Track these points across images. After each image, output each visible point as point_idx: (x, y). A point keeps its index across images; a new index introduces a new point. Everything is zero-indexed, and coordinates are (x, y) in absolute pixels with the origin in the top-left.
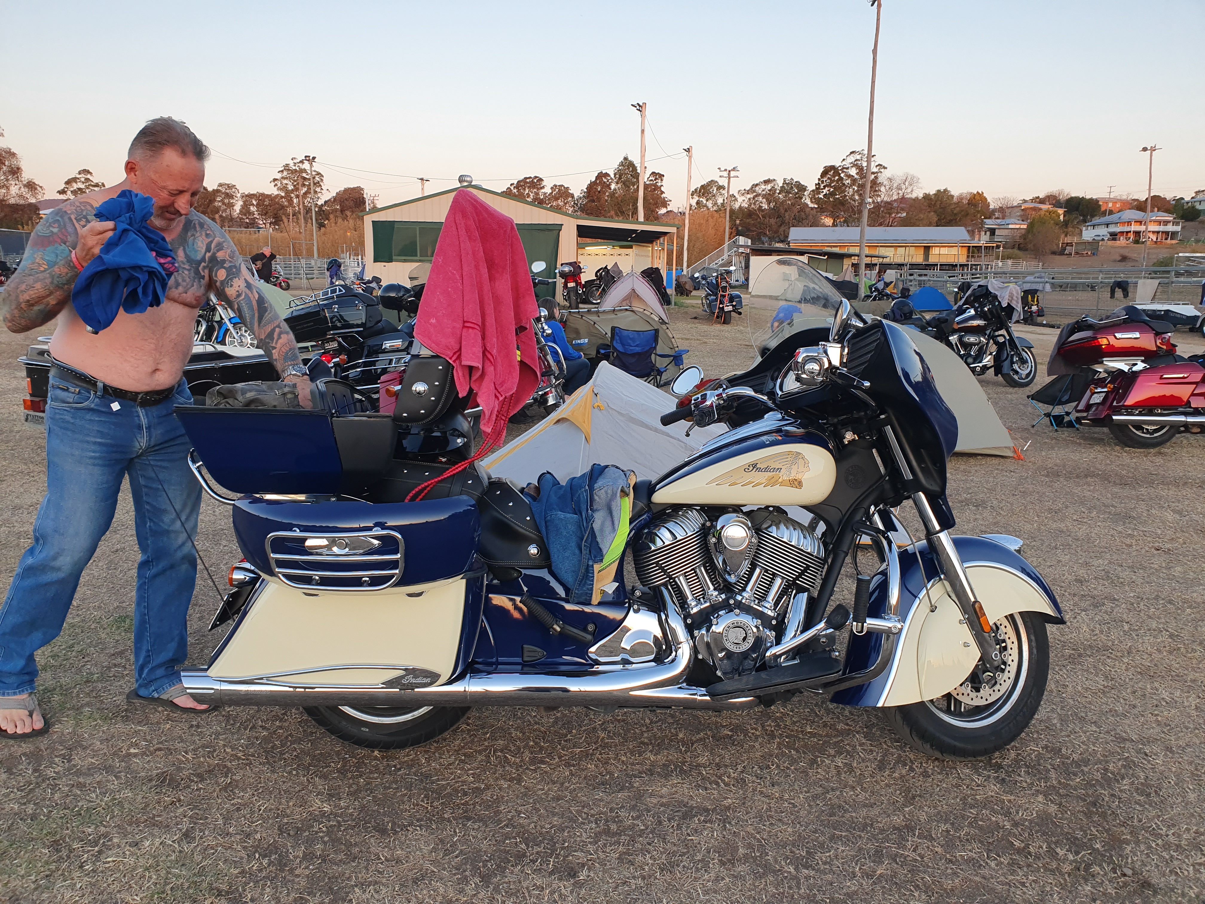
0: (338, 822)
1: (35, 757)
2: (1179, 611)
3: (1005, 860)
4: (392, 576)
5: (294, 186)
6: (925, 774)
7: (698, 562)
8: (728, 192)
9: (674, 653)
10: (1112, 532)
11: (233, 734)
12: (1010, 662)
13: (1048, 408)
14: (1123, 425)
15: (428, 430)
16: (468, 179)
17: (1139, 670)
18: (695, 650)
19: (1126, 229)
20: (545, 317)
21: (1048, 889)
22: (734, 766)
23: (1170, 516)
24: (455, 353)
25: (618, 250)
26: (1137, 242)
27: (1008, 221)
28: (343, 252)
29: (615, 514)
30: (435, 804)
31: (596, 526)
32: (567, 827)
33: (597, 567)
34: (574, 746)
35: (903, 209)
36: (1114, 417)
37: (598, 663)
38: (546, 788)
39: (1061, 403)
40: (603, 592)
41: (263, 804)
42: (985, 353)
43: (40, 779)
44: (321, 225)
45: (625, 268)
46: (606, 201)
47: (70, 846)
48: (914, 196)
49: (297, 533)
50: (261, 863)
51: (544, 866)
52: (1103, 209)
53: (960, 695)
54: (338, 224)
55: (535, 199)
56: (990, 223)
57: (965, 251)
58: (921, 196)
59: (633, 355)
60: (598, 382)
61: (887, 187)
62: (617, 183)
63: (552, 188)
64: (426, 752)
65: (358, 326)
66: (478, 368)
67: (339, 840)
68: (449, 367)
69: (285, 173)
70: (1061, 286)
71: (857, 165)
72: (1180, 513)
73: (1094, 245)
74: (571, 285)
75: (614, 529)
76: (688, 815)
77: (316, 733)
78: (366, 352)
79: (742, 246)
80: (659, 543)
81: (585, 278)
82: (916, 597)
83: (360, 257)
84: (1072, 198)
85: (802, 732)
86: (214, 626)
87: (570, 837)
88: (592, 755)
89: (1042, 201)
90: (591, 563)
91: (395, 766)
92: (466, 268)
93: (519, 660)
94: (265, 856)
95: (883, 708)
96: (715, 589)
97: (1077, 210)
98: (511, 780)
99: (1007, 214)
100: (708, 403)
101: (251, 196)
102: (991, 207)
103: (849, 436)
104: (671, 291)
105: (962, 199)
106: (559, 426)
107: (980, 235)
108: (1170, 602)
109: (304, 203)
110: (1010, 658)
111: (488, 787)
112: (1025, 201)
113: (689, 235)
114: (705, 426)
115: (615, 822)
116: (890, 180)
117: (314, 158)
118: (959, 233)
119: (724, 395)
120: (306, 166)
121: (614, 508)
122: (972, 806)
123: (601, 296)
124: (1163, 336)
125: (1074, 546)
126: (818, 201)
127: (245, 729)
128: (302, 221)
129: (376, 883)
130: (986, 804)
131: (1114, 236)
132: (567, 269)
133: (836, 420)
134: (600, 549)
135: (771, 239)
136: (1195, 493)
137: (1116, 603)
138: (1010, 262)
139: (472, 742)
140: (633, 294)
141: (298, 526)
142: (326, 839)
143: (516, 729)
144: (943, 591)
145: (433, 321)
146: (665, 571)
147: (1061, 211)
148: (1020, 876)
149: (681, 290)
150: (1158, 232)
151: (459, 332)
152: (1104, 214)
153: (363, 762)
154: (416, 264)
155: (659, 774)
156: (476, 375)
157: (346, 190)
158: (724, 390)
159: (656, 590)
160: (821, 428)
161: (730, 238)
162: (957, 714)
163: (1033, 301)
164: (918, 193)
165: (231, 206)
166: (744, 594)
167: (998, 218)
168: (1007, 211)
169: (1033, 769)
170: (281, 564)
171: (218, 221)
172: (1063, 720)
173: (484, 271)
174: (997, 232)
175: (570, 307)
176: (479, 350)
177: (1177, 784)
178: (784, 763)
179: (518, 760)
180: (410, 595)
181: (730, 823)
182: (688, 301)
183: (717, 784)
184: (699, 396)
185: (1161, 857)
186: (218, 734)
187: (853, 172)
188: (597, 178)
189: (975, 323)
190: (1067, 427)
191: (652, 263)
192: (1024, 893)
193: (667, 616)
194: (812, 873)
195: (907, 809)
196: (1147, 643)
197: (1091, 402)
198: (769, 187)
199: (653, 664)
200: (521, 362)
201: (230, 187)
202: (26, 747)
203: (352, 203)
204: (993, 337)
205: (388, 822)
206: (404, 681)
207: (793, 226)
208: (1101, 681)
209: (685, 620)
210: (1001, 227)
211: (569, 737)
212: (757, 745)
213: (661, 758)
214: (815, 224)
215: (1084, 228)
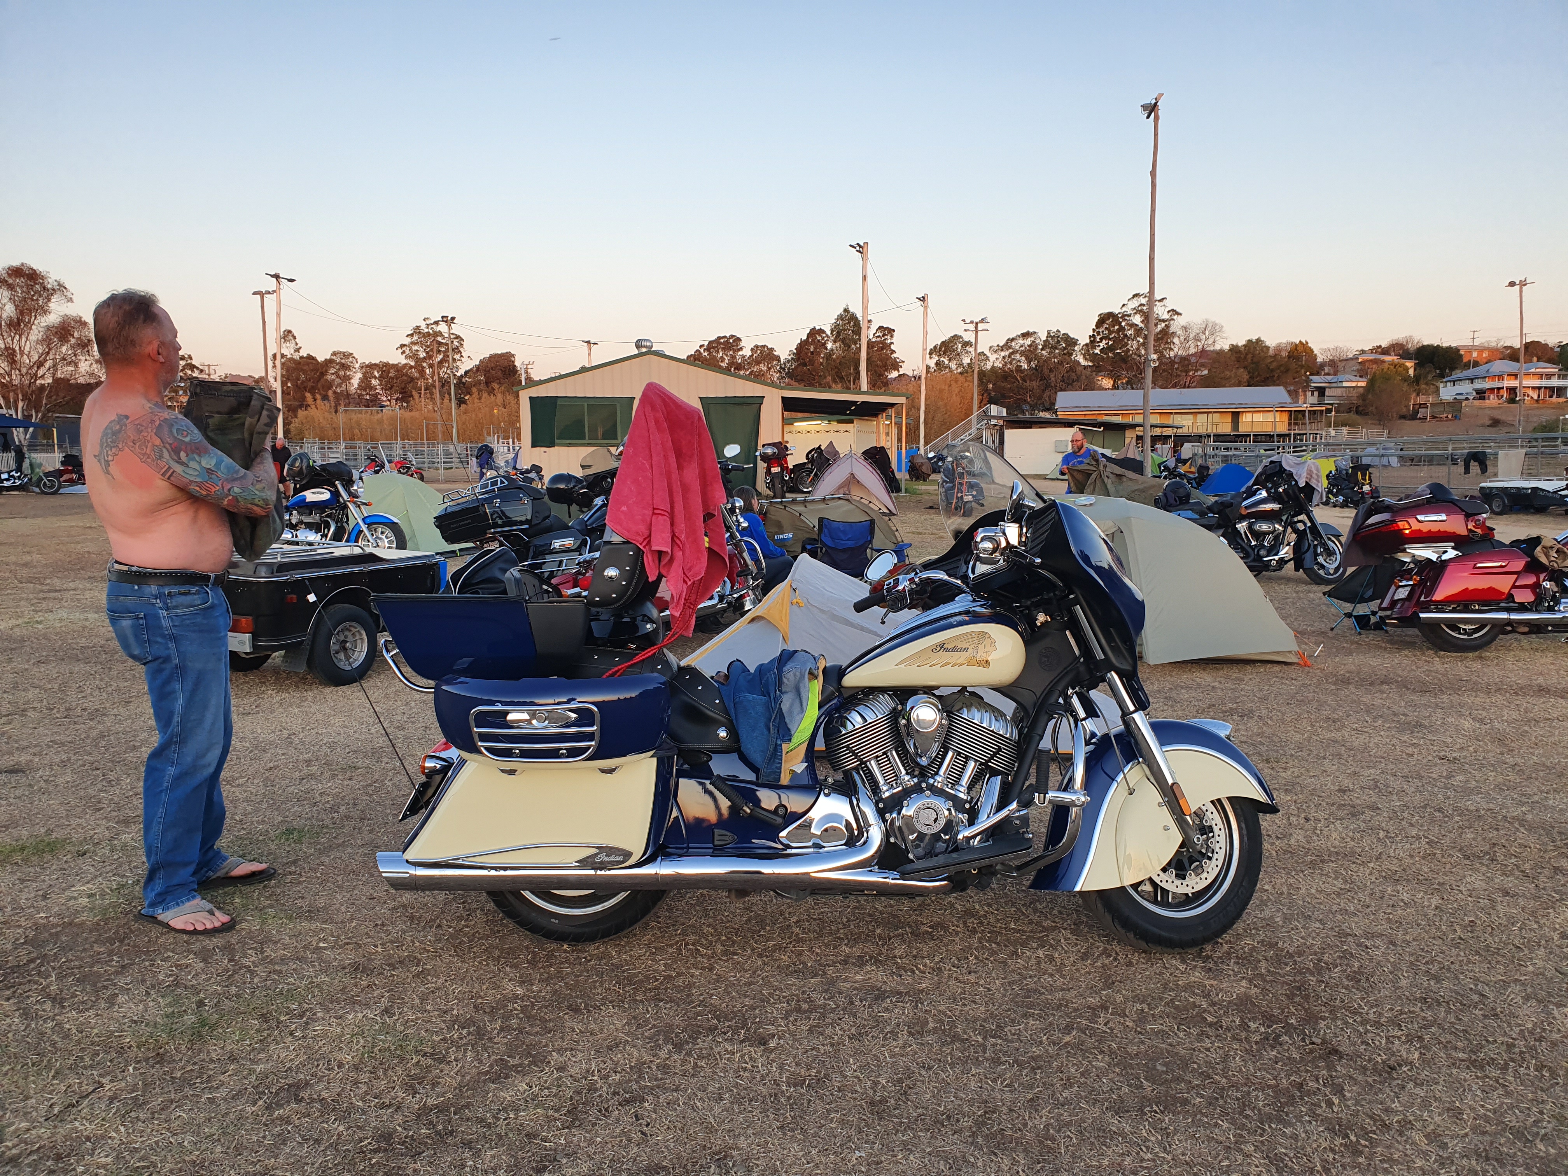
0: (532, 1002)
1: (228, 949)
2: (1446, 819)
3: (1194, 1031)
4: (588, 748)
5: (427, 353)
6: (1130, 964)
7: (889, 745)
8: (976, 350)
9: (865, 834)
10: (1395, 741)
11: (419, 931)
12: (1217, 850)
13: (1348, 607)
14: (1435, 624)
15: (618, 615)
16: (648, 344)
17: (1384, 874)
18: (887, 835)
19: (1497, 384)
20: (740, 508)
21: (1232, 1053)
22: (931, 957)
23: (1467, 724)
24: (645, 539)
25: (835, 426)
26: (1512, 401)
27: (1341, 377)
28: (489, 434)
29: (803, 695)
30: (627, 989)
31: (785, 707)
32: (758, 1007)
33: (785, 746)
34: (767, 941)
35: (1203, 365)
36: (1422, 615)
37: (789, 847)
38: (738, 976)
39: (1364, 600)
40: (793, 772)
41: (458, 989)
42: (1282, 543)
43: (237, 967)
44: (461, 402)
45: (842, 449)
46: (821, 364)
47: (278, 1019)
48: (1218, 347)
49: (499, 707)
50: (461, 1033)
51: (736, 1037)
52: (1465, 360)
53: (1164, 882)
54: (483, 400)
55: (731, 364)
56: (1317, 381)
57: (1286, 416)
58: (1226, 347)
59: (844, 550)
60: (797, 576)
61: (1182, 338)
62: (835, 342)
63: (752, 350)
64: (617, 945)
65: (522, 523)
66: (667, 552)
67: (534, 1017)
68: (639, 553)
69: (415, 338)
70: (1412, 460)
71: (1141, 311)
72: (1481, 721)
73: (1456, 405)
74: (775, 470)
75: (802, 710)
76: (880, 996)
77: (503, 930)
78: (531, 554)
79: (994, 417)
80: (850, 727)
81: (792, 461)
82: (1113, 780)
83: (511, 441)
84: (1424, 347)
85: (1005, 928)
86: (405, 817)
87: (762, 1014)
88: (785, 948)
89: (1385, 351)
90: (779, 742)
91: (585, 958)
92: (655, 458)
93: (711, 845)
94: (463, 1028)
95: (1081, 893)
96: (907, 773)
97: (1431, 362)
98: (703, 969)
99: (1340, 368)
100: (900, 588)
101: (372, 366)
102: (1319, 360)
103: (1041, 618)
104: (902, 475)
105: (1280, 351)
106: (754, 625)
107: (1305, 396)
108: (1440, 810)
109: (439, 374)
110: (1218, 845)
111: (679, 975)
112: (1363, 352)
113: (926, 405)
114: (897, 611)
115: (806, 1002)
116: (1185, 328)
117: (453, 318)
118: (1277, 394)
119: (916, 580)
120: (443, 328)
121: (802, 689)
122: (1172, 990)
123: (813, 483)
124: (1477, 517)
125: (1345, 756)
126: (1094, 358)
127: (431, 928)
128: (437, 396)
129: (572, 1049)
130: (1188, 988)
131: (1481, 394)
132: (769, 451)
133: (1029, 603)
134: (789, 730)
135: (1034, 407)
136: (1507, 699)
137: (1378, 812)
138: (1345, 430)
139: (663, 937)
140: (852, 480)
141: (500, 702)
142: (521, 1016)
143: (708, 926)
144: (1141, 774)
145: (624, 509)
146: (856, 755)
147: (1410, 364)
148: (1207, 1043)
149: (916, 472)
150: (1539, 388)
151: (649, 520)
152: (1467, 366)
153: (553, 955)
154: (591, 449)
155: (853, 964)
156: (665, 560)
157: (493, 357)
158: (917, 574)
159: (847, 774)
160: (1013, 611)
161: (980, 407)
162: (1165, 904)
163: (1365, 480)
164: (1223, 345)
165: (348, 378)
166: (937, 778)
167: (1328, 374)
168: (1341, 365)
169: (1245, 960)
170: (484, 737)
171: (331, 398)
172: (1286, 919)
173: (673, 460)
174: (1328, 392)
175: (774, 497)
176: (667, 535)
177: (1391, 973)
178: (983, 954)
179: (710, 952)
180: (603, 771)
181: (922, 1003)
182: (922, 487)
183: (913, 972)
184: (891, 580)
185: (1355, 1030)
186: (404, 932)
187: (1137, 320)
188: (809, 335)
189: (1269, 507)
190: (1375, 629)
191: (878, 441)
192: (1207, 1056)
193: (858, 800)
194: (999, 1041)
195: (1104, 993)
196: (1401, 849)
197: (1396, 598)
198: (1028, 341)
199: (844, 847)
200: (709, 549)
201: (350, 355)
202: (217, 941)
203: (499, 374)
204: (1293, 524)
205: (581, 1004)
206: (597, 860)
207: (1062, 390)
208: (1339, 884)
209: (877, 804)
210: (1332, 385)
211: (762, 933)
212: (957, 940)
213: (857, 951)
214: (1090, 386)
215: (1442, 385)
